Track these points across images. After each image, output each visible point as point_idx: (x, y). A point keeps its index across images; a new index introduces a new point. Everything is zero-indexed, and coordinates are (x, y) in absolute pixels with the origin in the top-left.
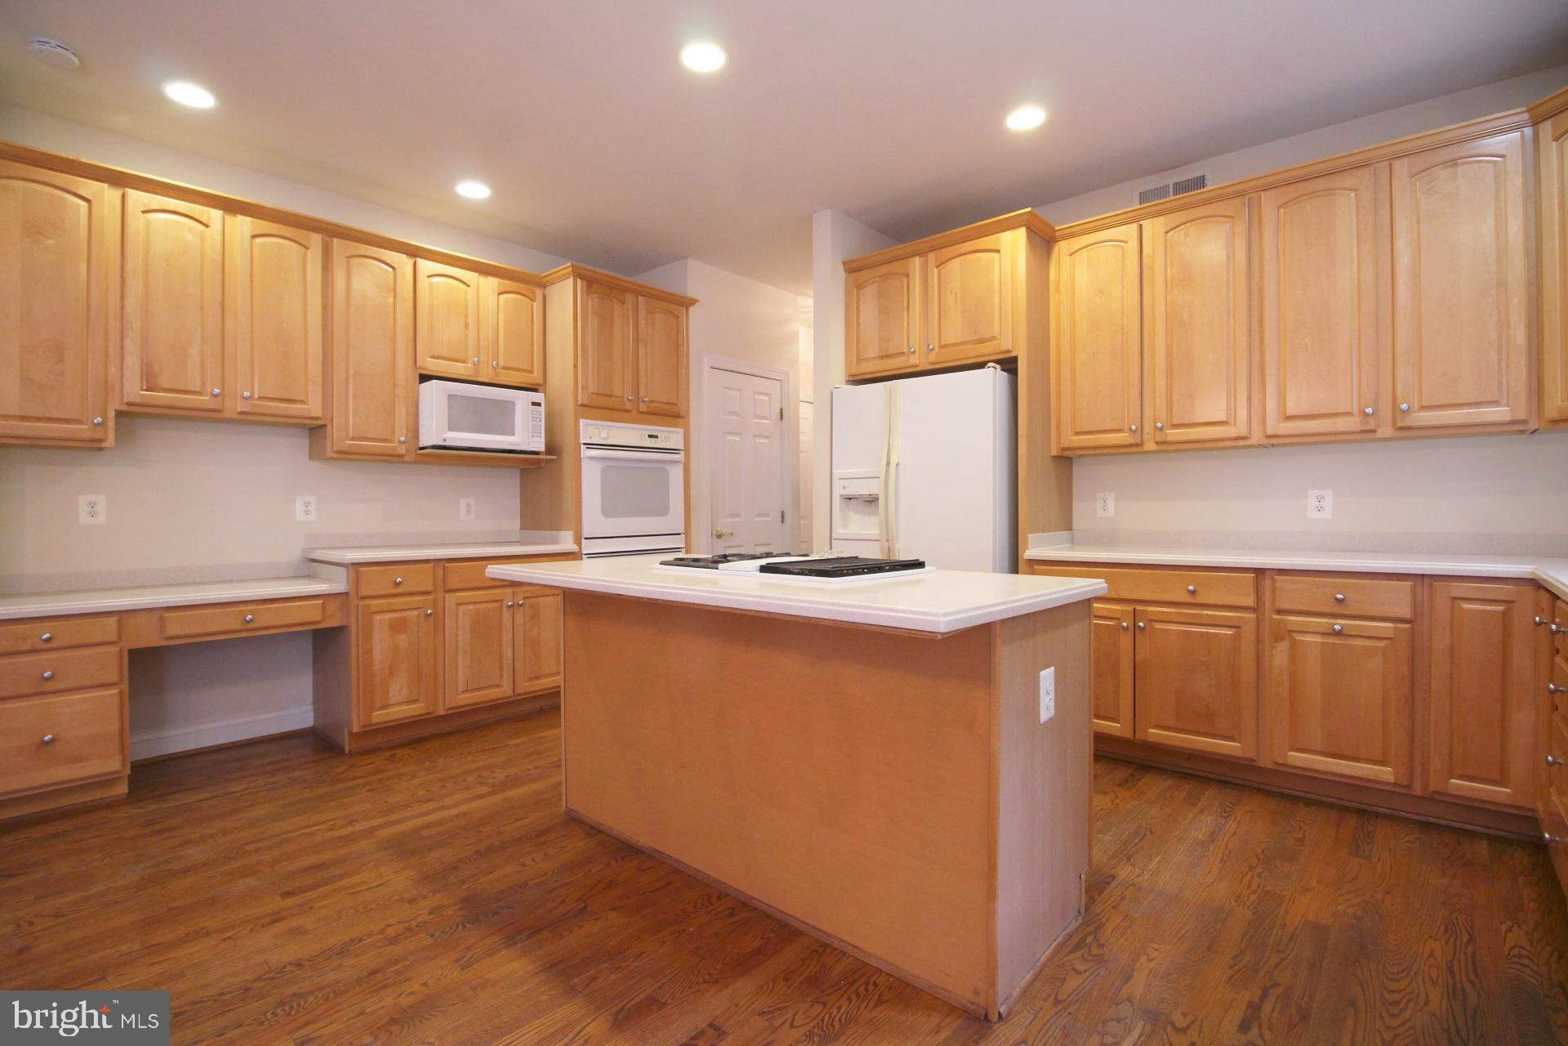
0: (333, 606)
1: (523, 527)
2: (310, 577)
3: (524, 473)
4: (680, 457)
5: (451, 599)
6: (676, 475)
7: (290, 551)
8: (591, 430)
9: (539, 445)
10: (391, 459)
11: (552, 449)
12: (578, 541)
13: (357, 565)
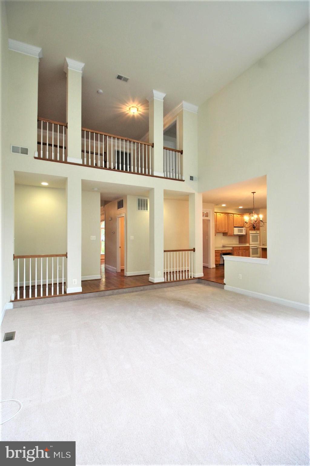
0: (231, 250)
1: (239, 243)
2: (223, 248)
3: (239, 237)
4: (259, 234)
5: (240, 251)
6: (259, 236)
7: (221, 246)
8: (251, 232)
9: (245, 234)
10: (232, 236)
11: (246, 234)
12: (249, 245)
13: (234, 247)
